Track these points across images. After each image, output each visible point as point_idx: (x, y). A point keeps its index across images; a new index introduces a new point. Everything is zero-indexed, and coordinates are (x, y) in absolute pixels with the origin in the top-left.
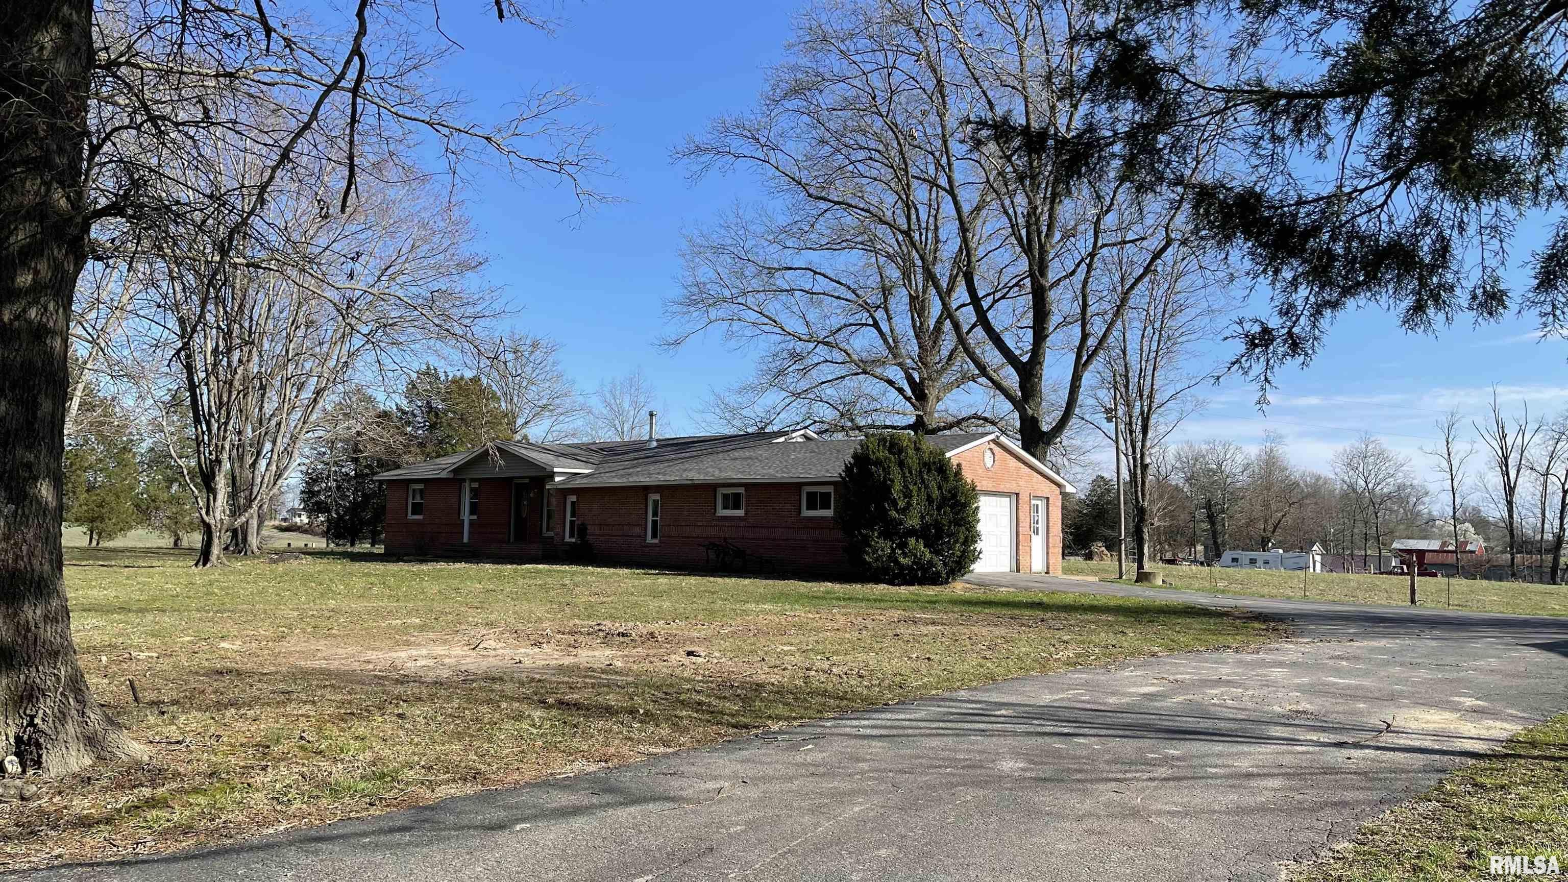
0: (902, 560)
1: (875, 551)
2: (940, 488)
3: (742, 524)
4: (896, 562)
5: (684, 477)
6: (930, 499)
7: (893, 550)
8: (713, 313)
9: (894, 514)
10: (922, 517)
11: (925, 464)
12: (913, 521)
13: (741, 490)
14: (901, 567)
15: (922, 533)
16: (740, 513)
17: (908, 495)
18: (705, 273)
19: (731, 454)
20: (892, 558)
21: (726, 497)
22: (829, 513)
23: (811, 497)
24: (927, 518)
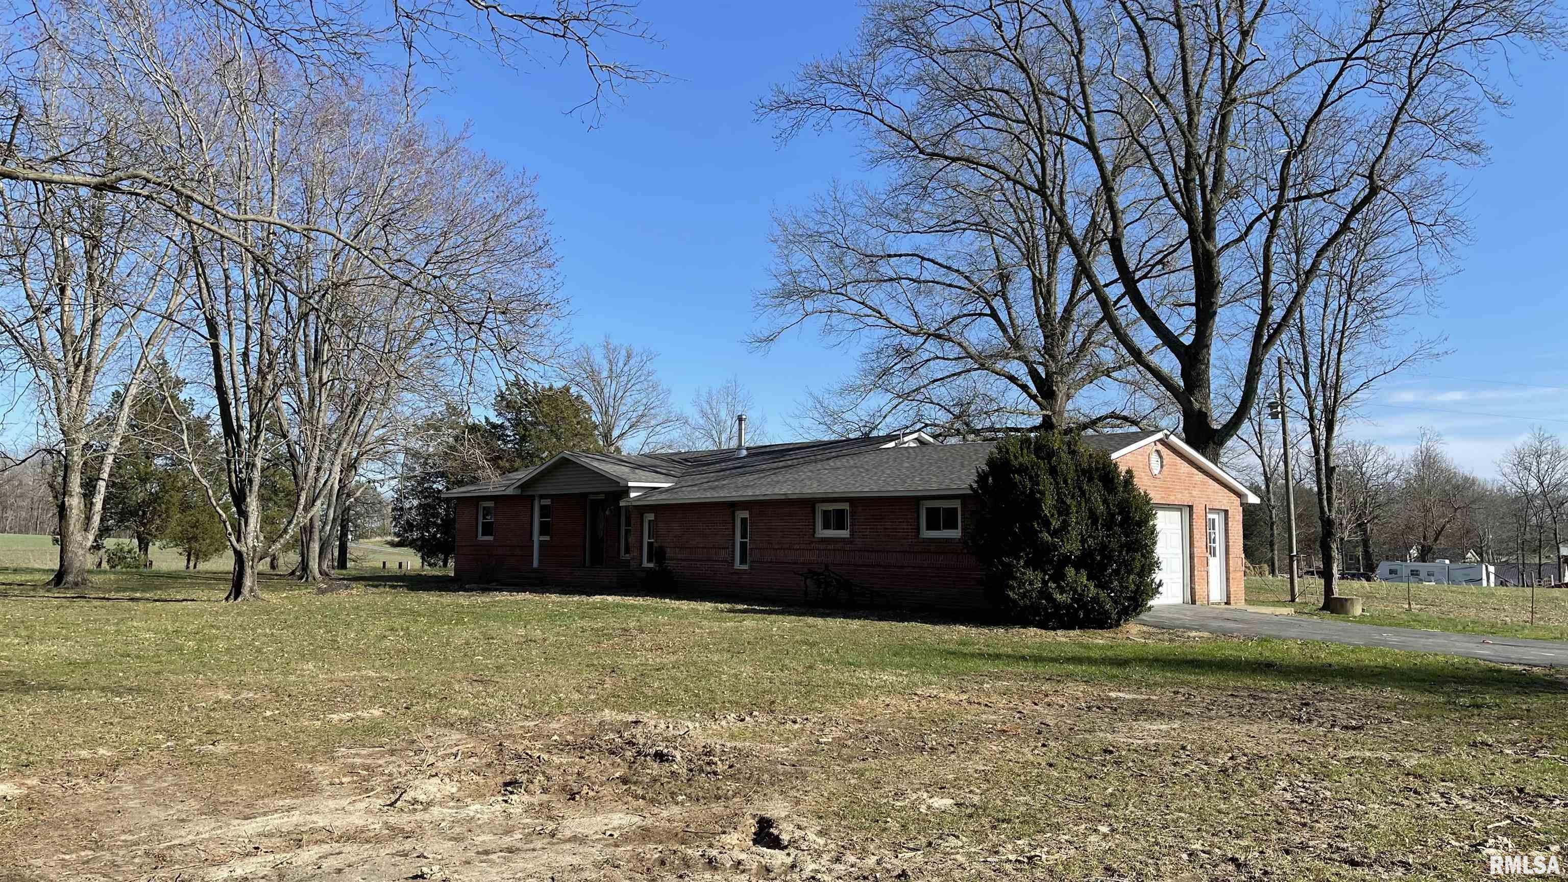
0: (1058, 597)
1: (1021, 584)
2: (1105, 502)
3: (848, 547)
4: (1050, 598)
5: (777, 491)
6: (1093, 516)
7: (1045, 583)
8: (809, 305)
9: (1046, 536)
10: (1083, 541)
11: (1084, 472)
12: (1071, 547)
13: (846, 506)
14: (1057, 606)
15: (1084, 561)
16: (844, 533)
17: (1063, 510)
18: (800, 260)
19: (831, 463)
20: (1044, 593)
21: (826, 513)
22: (955, 534)
23: (933, 514)
24: (1090, 541)
